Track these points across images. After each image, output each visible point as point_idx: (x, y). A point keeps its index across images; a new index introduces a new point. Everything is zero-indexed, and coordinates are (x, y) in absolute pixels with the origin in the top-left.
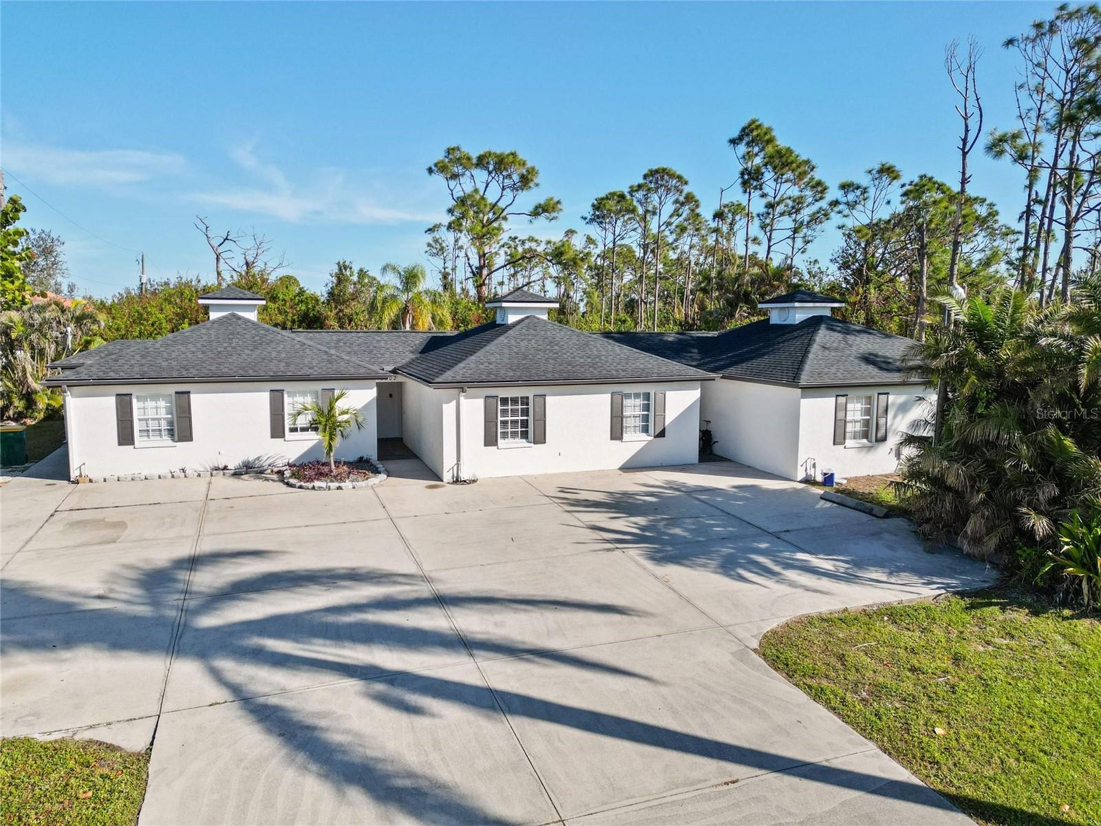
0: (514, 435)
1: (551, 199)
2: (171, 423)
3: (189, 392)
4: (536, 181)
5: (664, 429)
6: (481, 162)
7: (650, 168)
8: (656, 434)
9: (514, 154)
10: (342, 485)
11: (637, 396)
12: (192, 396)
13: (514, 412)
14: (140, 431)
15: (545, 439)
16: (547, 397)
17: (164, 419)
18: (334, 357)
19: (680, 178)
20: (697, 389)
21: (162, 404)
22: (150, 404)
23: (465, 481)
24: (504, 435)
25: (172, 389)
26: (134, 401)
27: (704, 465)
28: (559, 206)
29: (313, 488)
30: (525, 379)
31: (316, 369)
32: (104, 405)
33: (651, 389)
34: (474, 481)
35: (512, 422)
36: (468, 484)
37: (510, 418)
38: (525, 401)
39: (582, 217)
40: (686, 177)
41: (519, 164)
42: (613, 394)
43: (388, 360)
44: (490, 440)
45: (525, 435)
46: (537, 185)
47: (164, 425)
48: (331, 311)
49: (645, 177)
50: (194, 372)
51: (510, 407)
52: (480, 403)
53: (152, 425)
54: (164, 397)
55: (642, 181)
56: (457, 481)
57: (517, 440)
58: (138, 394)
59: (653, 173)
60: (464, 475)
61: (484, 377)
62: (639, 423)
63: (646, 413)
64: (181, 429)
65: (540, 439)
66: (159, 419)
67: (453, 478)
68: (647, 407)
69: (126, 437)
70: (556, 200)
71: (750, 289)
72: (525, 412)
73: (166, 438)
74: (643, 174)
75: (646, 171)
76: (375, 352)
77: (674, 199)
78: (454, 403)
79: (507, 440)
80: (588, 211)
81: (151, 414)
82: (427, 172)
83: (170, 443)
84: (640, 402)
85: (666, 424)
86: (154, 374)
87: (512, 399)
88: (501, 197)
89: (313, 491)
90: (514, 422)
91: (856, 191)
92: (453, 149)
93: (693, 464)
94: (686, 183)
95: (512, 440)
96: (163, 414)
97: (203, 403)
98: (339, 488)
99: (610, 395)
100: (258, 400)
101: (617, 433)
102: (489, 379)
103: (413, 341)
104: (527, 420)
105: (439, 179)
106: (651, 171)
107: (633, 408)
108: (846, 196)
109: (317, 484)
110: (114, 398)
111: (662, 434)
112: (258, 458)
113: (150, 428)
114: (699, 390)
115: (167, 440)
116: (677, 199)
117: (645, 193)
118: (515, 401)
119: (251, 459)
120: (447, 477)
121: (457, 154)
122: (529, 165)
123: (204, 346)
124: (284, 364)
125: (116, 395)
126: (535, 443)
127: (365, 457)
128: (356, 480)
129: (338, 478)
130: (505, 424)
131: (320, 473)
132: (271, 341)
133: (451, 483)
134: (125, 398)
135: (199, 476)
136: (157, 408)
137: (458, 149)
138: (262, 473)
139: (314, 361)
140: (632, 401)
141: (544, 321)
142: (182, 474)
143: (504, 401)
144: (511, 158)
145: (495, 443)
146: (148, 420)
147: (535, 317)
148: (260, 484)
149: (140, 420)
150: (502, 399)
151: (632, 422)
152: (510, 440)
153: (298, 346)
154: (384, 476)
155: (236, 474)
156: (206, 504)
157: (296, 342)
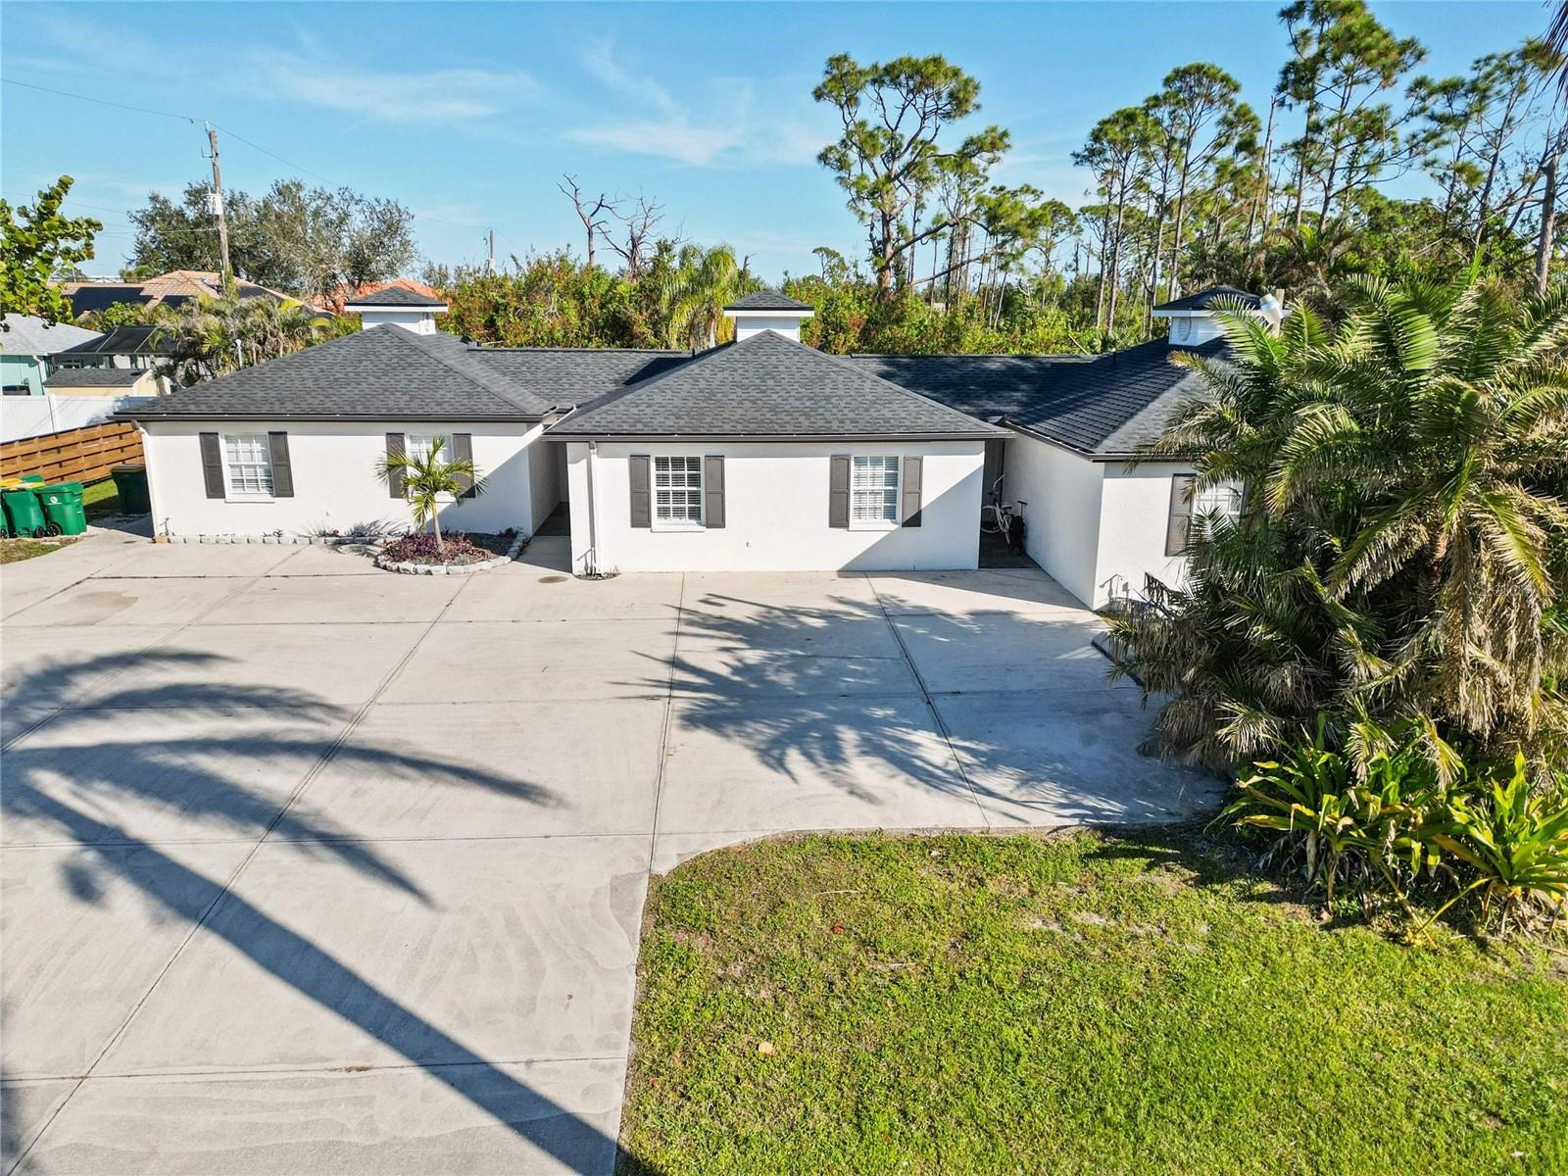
0: (679, 513)
1: (994, 130)
2: (268, 473)
3: (286, 433)
4: (974, 101)
5: (920, 512)
6: (888, 75)
7: (1176, 66)
8: (907, 518)
9: (937, 61)
10: (433, 569)
11: (876, 462)
12: (290, 438)
13: (678, 479)
14: (234, 481)
15: (723, 520)
16: (726, 460)
17: (260, 466)
18: (479, 389)
19: (1225, 79)
20: (978, 454)
21: (257, 446)
22: (242, 446)
23: (601, 575)
24: (664, 512)
25: (265, 428)
26: (222, 443)
27: (992, 575)
28: (1006, 140)
29: (398, 570)
30: (687, 430)
31: (446, 405)
32: (187, 445)
33: (900, 451)
34: (614, 575)
35: (675, 493)
36: (603, 578)
37: (671, 488)
38: (694, 463)
40: (1234, 76)
41: (946, 76)
42: (835, 459)
43: (576, 392)
44: (640, 518)
45: (695, 514)
46: (978, 107)
47: (261, 475)
48: (641, 313)
49: (1167, 82)
50: (290, 406)
51: (670, 472)
52: (623, 464)
53: (247, 474)
54: (257, 438)
55: (1161, 91)
56: (591, 575)
57: (683, 520)
58: (228, 434)
59: (1181, 74)
60: (602, 567)
61: (626, 427)
62: (881, 502)
63: (891, 488)
64: (280, 482)
65: (717, 521)
66: (254, 466)
67: (586, 569)
68: (892, 480)
69: (215, 488)
70: (1000, 130)
72: (694, 480)
73: (265, 491)
74: (1164, 77)
75: (1169, 72)
76: (564, 380)
77: (1218, 116)
78: (584, 462)
79: (668, 521)
81: (244, 460)
82: (812, 98)
83: (269, 498)
84: (882, 471)
85: (923, 507)
86: (240, 408)
87: (673, 460)
88: (920, 130)
89: (396, 574)
90: (679, 495)
91: (1470, 95)
92: (838, 60)
93: (965, 571)
94: (1236, 89)
95: (677, 520)
96: (258, 460)
97: (305, 448)
98: (429, 573)
99: (827, 460)
100: (372, 445)
101: (839, 518)
102: (632, 430)
103: (625, 365)
104: (699, 492)
105: (828, 107)
106: (1176, 72)
107: (868, 481)
108: (1450, 106)
109: (407, 565)
110: (198, 438)
111: (915, 521)
112: (375, 523)
113: (245, 478)
114: (982, 455)
115: (265, 494)
116: (1225, 117)
117: (1172, 108)
118: (678, 462)
119: (366, 523)
120: (578, 567)
121: (846, 67)
122: (965, 75)
123: (322, 371)
124: (407, 398)
125: (201, 434)
126: (708, 526)
127: (515, 529)
128: (462, 563)
129: (439, 559)
130: (663, 496)
131: (418, 550)
132: (410, 365)
133: (579, 577)
134: (211, 438)
135: (295, 542)
136: (251, 452)
137: (845, 58)
138: (371, 543)
139: (449, 395)
140: (868, 470)
141: (781, 339)
142: (275, 539)
143: (662, 463)
144: (931, 68)
145: (647, 524)
146: (240, 467)
147: (769, 334)
148: (348, 558)
149: (232, 466)
150: (658, 460)
151: (868, 501)
152: (673, 520)
153: (441, 372)
154: (507, 559)
155: (338, 542)
156: (254, 582)
157: (441, 366)
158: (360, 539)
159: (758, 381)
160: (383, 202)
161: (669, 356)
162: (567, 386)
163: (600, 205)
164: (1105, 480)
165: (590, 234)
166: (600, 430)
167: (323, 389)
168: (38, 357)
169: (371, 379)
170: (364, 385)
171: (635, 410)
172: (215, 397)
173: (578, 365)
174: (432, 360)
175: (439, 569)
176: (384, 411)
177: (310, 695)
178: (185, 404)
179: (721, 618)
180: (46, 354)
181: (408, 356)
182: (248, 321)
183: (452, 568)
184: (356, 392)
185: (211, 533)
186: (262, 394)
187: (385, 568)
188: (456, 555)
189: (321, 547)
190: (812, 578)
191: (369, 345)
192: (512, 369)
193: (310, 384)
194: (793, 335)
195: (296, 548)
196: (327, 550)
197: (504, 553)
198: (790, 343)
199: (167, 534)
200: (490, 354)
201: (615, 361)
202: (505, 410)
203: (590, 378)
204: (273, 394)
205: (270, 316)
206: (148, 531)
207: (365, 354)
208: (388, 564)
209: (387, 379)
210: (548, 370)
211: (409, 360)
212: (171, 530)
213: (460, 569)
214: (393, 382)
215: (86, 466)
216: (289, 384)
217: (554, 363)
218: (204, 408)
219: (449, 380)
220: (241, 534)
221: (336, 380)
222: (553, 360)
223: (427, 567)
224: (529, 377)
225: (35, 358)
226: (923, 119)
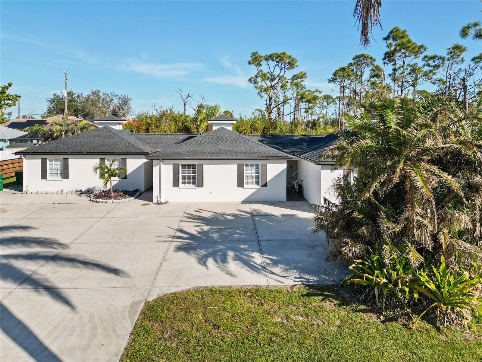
0: (189, 182)
1: (302, 72)
2: (61, 171)
3: (68, 158)
4: (296, 64)
5: (267, 183)
6: (269, 58)
7: (356, 55)
8: (263, 184)
9: (284, 53)
10: (108, 201)
11: (252, 166)
12: (69, 160)
13: (189, 171)
14: (50, 174)
15: (203, 185)
16: (204, 165)
17: (59, 169)
18: (131, 145)
19: (371, 58)
20: (284, 164)
21: (59, 163)
22: (54, 163)
23: (162, 203)
24: (184, 182)
25: (62, 157)
26: (48, 162)
28: (306, 75)
29: (96, 202)
30: (191, 156)
31: (119, 150)
32: (37, 162)
33: (260, 163)
35: (188, 176)
36: (164, 204)
37: (186, 174)
38: (194, 166)
39: (328, 80)
40: (374, 57)
41: (287, 57)
42: (239, 165)
43: (162, 146)
44: (176, 184)
45: (194, 183)
46: (297, 66)
47: (59, 172)
49: (354, 59)
50: (70, 150)
51: (186, 169)
52: (171, 166)
53: (55, 171)
54: (59, 160)
55: (352, 62)
56: (159, 203)
57: (190, 185)
58: (50, 159)
59: (358, 57)
60: (163, 200)
61: (172, 155)
62: (254, 179)
63: (257, 174)
64: (65, 174)
65: (201, 185)
66: (57, 169)
67: (158, 201)
68: (257, 172)
69: (44, 176)
70: (304, 72)
72: (194, 172)
73: (60, 177)
74: (353, 57)
75: (354, 56)
77: (370, 68)
78: (159, 166)
79: (185, 185)
81: (54, 167)
82: (248, 64)
83: (61, 179)
84: (254, 169)
85: (267, 181)
86: (54, 151)
87: (187, 165)
88: (280, 73)
91: (440, 60)
92: (254, 53)
93: (282, 202)
94: (374, 61)
95: (188, 185)
96: (59, 167)
97: (74, 163)
98: (106, 202)
99: (236, 166)
101: (240, 184)
102: (174, 156)
103: (180, 138)
104: (195, 176)
105: (252, 66)
106: (356, 56)
107: (249, 172)
108: (434, 62)
109: (100, 200)
111: (265, 185)
112: (94, 187)
113: (54, 173)
114: (286, 164)
115: (60, 178)
116: (372, 68)
117: (356, 66)
118: (189, 166)
119: (91, 187)
120: (155, 200)
121: (257, 55)
122: (292, 57)
123: (83, 140)
124: (108, 147)
125: (41, 159)
126: (198, 186)
127: (139, 189)
128: (118, 199)
129: (110, 198)
130: (184, 177)
131: (105, 195)
132: (111, 138)
133: (155, 204)
134: (44, 160)
135: (67, 193)
136: (57, 164)
137: (257, 53)
138: (92, 194)
139: (121, 147)
140: (250, 169)
141: (225, 129)
142: (60, 192)
143: (183, 166)
144: (282, 55)
145: (178, 186)
146: (53, 169)
147: (222, 128)
148: (84, 199)
149: (50, 169)
150: (182, 165)
151: (250, 179)
152: (186, 185)
153: (120, 140)
154: (133, 198)
155: (81, 193)
156: (48, 205)
157: (120, 138)
158: (89, 192)
159: (216, 142)
160: (123, 96)
161: (194, 135)
162: (160, 144)
163: (188, 96)
164: (322, 171)
165: (185, 104)
166: (163, 156)
167: (82, 145)
168: (7, 140)
169: (98, 142)
170: (95, 144)
171: (176, 150)
172: (48, 147)
173: (165, 138)
174: (118, 137)
175: (111, 201)
176: (99, 152)
177: (55, 240)
178: (38, 150)
179: (200, 216)
180: (10, 139)
181: (110, 135)
182: (69, 127)
183: (114, 201)
184: (92, 146)
185: (40, 191)
186: (63, 147)
187: (93, 201)
188: (116, 197)
189: (75, 195)
190: (231, 204)
191: (99, 132)
192: (144, 139)
193: (78, 144)
194: (230, 128)
195: (67, 195)
196: (77, 196)
197: (132, 197)
198: (228, 130)
199: (27, 191)
200: (138, 135)
201: (176, 137)
202: (138, 151)
203: (168, 142)
204: (66, 146)
205: (76, 126)
206: (21, 190)
207: (98, 135)
208: (94, 200)
209: (103, 142)
210: (155, 140)
211: (111, 136)
212: (28, 190)
213: (117, 201)
214: (104, 143)
215: (11, 171)
216: (72, 143)
217: (157, 138)
218: (43, 151)
219: (122, 142)
220: (50, 191)
221: (87, 142)
222: (157, 137)
223: (106, 201)
224: (149, 141)
225: (6, 140)
226: (281, 69)
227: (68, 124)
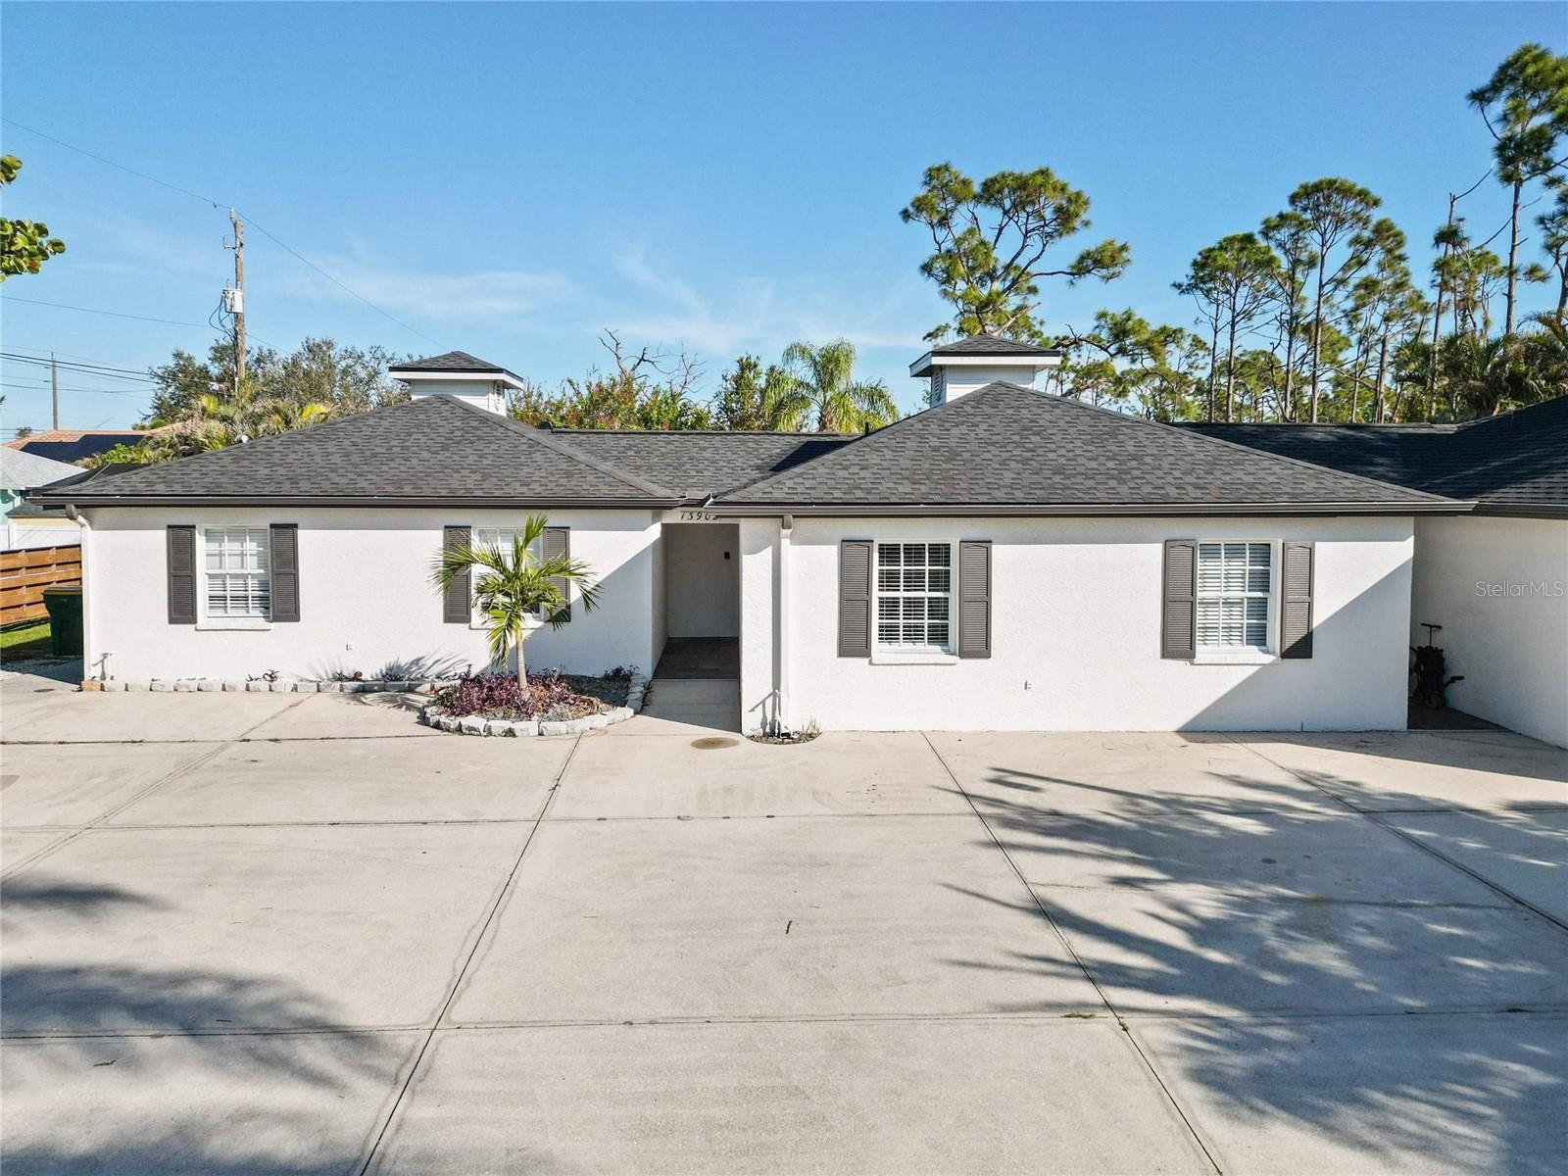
0: (913, 634)
1: (1111, 243)
2: (264, 586)
3: (295, 526)
4: (1084, 216)
5: (1310, 636)
6: (990, 192)
7: (1303, 182)
8: (1288, 644)
9: (1044, 173)
10: (517, 726)
11: (1235, 551)
12: (302, 534)
13: (914, 580)
14: (212, 598)
15: (988, 646)
16: (995, 546)
17: (254, 576)
18: (582, 467)
19: (1363, 195)
20: (1403, 539)
21: (251, 546)
22: (229, 546)
23: (787, 735)
24: (889, 634)
25: (265, 518)
26: (200, 541)
27: (1423, 737)
28: (1125, 254)
29: (459, 730)
30: (937, 499)
31: (535, 485)
32: (150, 543)
33: (1274, 534)
34: (811, 736)
35: (908, 601)
36: (799, 741)
37: (902, 594)
38: (940, 553)
39: (1174, 285)
40: (1375, 192)
41: (1054, 189)
42: (1168, 545)
43: (707, 480)
44: (853, 643)
45: (939, 635)
46: (1087, 224)
47: (253, 589)
49: (1293, 199)
50: (305, 486)
51: (902, 568)
52: (831, 553)
53: (232, 588)
54: (253, 532)
55: (1286, 208)
56: (773, 734)
57: (919, 646)
58: (209, 526)
59: (1309, 191)
60: (789, 723)
61: (837, 494)
62: (1241, 619)
63: (1260, 594)
64: (280, 598)
65: (978, 647)
66: (244, 577)
67: (765, 726)
68: (1261, 581)
69: (182, 608)
70: (1118, 244)
71: (1523, 368)
72: (940, 581)
73: (258, 613)
74: (1291, 193)
75: (1295, 189)
76: (688, 466)
77: (1351, 235)
78: (767, 554)
79: (895, 646)
80: (1184, 273)
81: (231, 566)
82: (900, 218)
83: (262, 623)
84: (1244, 566)
85: (1315, 624)
86: (231, 489)
87: (908, 548)
88: (1023, 248)
89: (456, 737)
90: (913, 605)
92: (938, 169)
93: (1392, 732)
94: (1376, 203)
95: (909, 646)
96: (252, 566)
97: (322, 548)
98: (510, 733)
99: (1159, 548)
100: (424, 543)
101: (1178, 643)
102: (849, 498)
103: (768, 449)
104: (946, 599)
105: (920, 227)
106: (1305, 187)
107: (1222, 582)
109: (473, 720)
110: (164, 533)
111: (1301, 649)
112: (417, 661)
113: (229, 594)
114: (1412, 538)
115: (255, 618)
116: (1358, 236)
117: (1293, 231)
118: (914, 552)
119: (404, 661)
120: (751, 722)
121: (947, 177)
122: (1072, 189)
123: (355, 444)
124: (478, 476)
125: (169, 527)
126: (963, 655)
128: (561, 717)
129: (523, 711)
130: (889, 607)
131: (489, 698)
132: (480, 438)
133: (752, 738)
134: (184, 532)
135: (295, 689)
136: (242, 555)
137: (947, 168)
138: (411, 690)
139: (537, 473)
140: (1221, 565)
141: (1021, 391)
142: (264, 685)
143: (889, 553)
144: (1039, 180)
145: (864, 651)
146: (223, 577)
147: (1004, 387)
148: (377, 713)
149: (211, 576)
150: (882, 547)
151: (1219, 616)
152: (902, 646)
153: (524, 447)
154: (628, 711)
155: (363, 690)
156: (222, 749)
157: (524, 440)
158: (395, 684)
159: (1016, 438)
161: (822, 439)
163: (642, 359)
166: (799, 499)
167: (356, 466)
168: (14, 491)
169: (425, 454)
170: (415, 462)
171: (845, 473)
172: (196, 475)
173: (704, 449)
174: (510, 433)
175: (527, 727)
176: (444, 493)
178: (150, 484)
180: (23, 489)
181: (476, 428)
183: (550, 726)
184: (403, 468)
185: (168, 679)
186: (267, 471)
187: (437, 726)
188: (550, 705)
189: (335, 697)
190: (1141, 742)
191: (422, 417)
192: (616, 453)
193: (337, 459)
195: (295, 697)
196: (344, 701)
197: (623, 703)
198: (1043, 397)
199: (103, 677)
200: (583, 437)
201: (751, 445)
202: (622, 492)
203: (721, 464)
204: (282, 471)
205: (287, 422)
206: (76, 677)
207: (417, 426)
208: (443, 719)
209: (447, 454)
210: (663, 455)
211: (478, 433)
212: (109, 672)
213: (562, 726)
214: (456, 458)
215: (28, 600)
216: (307, 460)
217: (670, 447)
218: (178, 489)
219: (537, 456)
220: (214, 678)
221: (374, 455)
222: (669, 443)
223: (507, 724)
224: (639, 462)
225: (10, 492)
226: (1025, 236)
227: (252, 415)
